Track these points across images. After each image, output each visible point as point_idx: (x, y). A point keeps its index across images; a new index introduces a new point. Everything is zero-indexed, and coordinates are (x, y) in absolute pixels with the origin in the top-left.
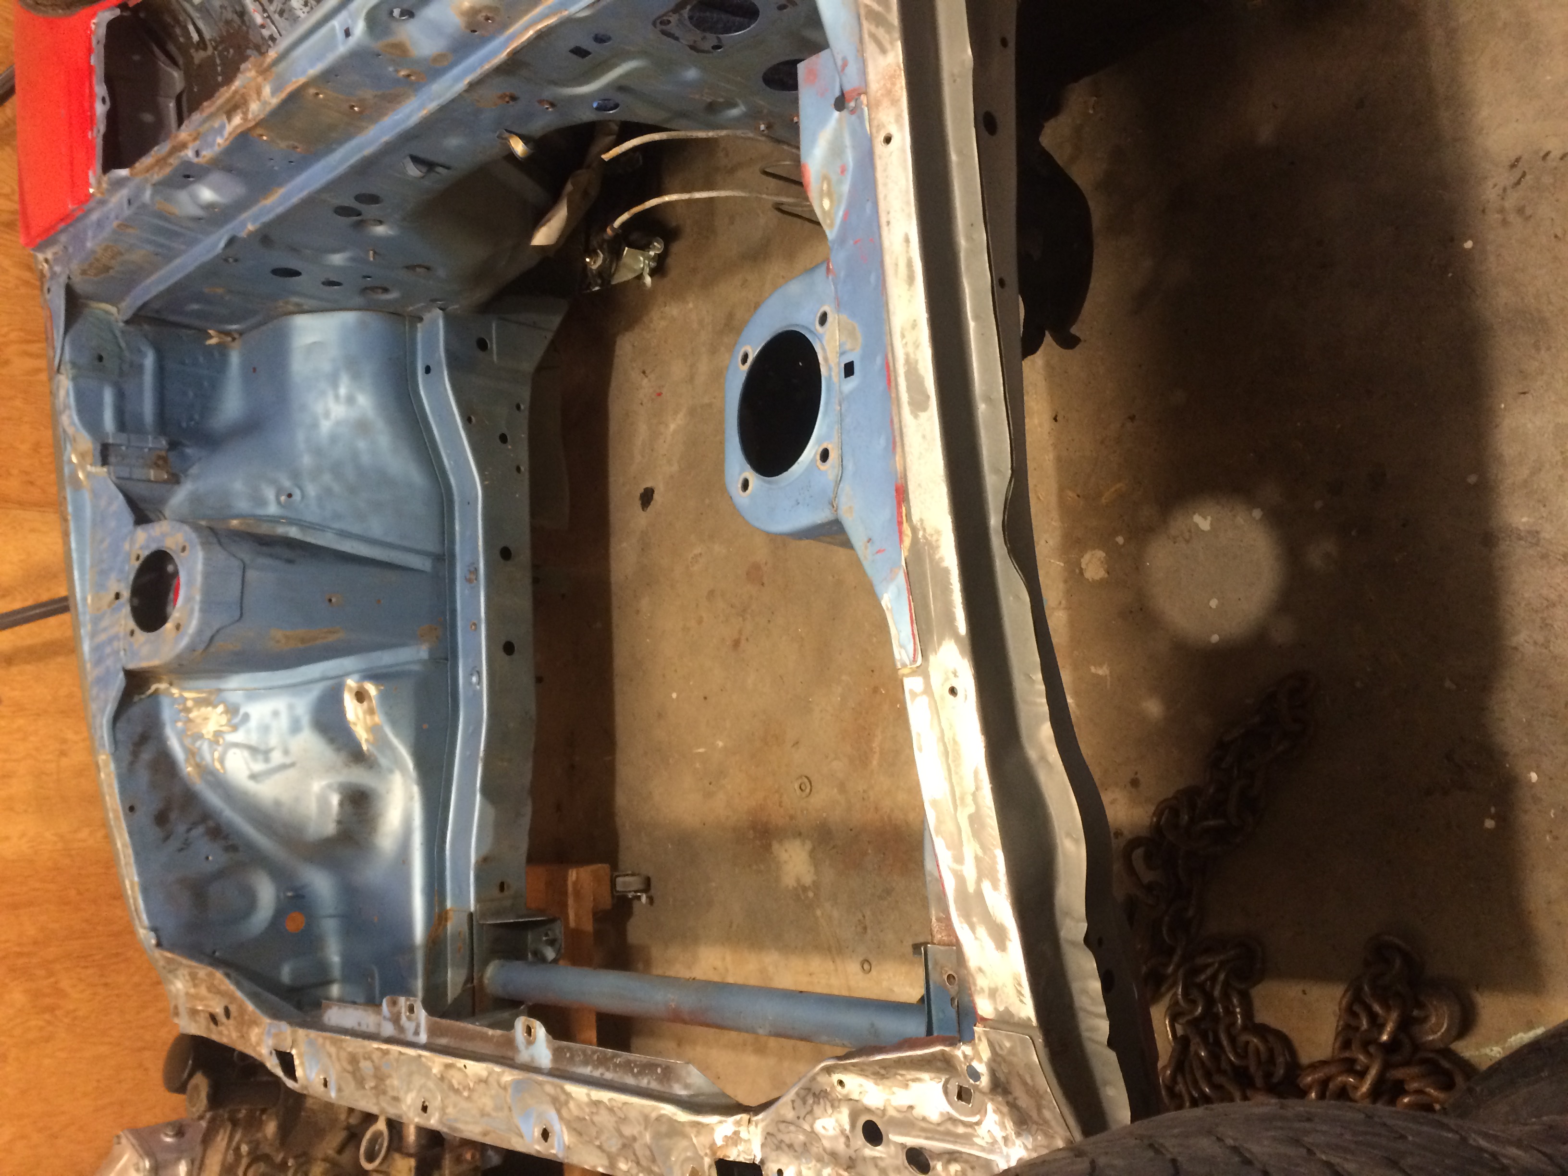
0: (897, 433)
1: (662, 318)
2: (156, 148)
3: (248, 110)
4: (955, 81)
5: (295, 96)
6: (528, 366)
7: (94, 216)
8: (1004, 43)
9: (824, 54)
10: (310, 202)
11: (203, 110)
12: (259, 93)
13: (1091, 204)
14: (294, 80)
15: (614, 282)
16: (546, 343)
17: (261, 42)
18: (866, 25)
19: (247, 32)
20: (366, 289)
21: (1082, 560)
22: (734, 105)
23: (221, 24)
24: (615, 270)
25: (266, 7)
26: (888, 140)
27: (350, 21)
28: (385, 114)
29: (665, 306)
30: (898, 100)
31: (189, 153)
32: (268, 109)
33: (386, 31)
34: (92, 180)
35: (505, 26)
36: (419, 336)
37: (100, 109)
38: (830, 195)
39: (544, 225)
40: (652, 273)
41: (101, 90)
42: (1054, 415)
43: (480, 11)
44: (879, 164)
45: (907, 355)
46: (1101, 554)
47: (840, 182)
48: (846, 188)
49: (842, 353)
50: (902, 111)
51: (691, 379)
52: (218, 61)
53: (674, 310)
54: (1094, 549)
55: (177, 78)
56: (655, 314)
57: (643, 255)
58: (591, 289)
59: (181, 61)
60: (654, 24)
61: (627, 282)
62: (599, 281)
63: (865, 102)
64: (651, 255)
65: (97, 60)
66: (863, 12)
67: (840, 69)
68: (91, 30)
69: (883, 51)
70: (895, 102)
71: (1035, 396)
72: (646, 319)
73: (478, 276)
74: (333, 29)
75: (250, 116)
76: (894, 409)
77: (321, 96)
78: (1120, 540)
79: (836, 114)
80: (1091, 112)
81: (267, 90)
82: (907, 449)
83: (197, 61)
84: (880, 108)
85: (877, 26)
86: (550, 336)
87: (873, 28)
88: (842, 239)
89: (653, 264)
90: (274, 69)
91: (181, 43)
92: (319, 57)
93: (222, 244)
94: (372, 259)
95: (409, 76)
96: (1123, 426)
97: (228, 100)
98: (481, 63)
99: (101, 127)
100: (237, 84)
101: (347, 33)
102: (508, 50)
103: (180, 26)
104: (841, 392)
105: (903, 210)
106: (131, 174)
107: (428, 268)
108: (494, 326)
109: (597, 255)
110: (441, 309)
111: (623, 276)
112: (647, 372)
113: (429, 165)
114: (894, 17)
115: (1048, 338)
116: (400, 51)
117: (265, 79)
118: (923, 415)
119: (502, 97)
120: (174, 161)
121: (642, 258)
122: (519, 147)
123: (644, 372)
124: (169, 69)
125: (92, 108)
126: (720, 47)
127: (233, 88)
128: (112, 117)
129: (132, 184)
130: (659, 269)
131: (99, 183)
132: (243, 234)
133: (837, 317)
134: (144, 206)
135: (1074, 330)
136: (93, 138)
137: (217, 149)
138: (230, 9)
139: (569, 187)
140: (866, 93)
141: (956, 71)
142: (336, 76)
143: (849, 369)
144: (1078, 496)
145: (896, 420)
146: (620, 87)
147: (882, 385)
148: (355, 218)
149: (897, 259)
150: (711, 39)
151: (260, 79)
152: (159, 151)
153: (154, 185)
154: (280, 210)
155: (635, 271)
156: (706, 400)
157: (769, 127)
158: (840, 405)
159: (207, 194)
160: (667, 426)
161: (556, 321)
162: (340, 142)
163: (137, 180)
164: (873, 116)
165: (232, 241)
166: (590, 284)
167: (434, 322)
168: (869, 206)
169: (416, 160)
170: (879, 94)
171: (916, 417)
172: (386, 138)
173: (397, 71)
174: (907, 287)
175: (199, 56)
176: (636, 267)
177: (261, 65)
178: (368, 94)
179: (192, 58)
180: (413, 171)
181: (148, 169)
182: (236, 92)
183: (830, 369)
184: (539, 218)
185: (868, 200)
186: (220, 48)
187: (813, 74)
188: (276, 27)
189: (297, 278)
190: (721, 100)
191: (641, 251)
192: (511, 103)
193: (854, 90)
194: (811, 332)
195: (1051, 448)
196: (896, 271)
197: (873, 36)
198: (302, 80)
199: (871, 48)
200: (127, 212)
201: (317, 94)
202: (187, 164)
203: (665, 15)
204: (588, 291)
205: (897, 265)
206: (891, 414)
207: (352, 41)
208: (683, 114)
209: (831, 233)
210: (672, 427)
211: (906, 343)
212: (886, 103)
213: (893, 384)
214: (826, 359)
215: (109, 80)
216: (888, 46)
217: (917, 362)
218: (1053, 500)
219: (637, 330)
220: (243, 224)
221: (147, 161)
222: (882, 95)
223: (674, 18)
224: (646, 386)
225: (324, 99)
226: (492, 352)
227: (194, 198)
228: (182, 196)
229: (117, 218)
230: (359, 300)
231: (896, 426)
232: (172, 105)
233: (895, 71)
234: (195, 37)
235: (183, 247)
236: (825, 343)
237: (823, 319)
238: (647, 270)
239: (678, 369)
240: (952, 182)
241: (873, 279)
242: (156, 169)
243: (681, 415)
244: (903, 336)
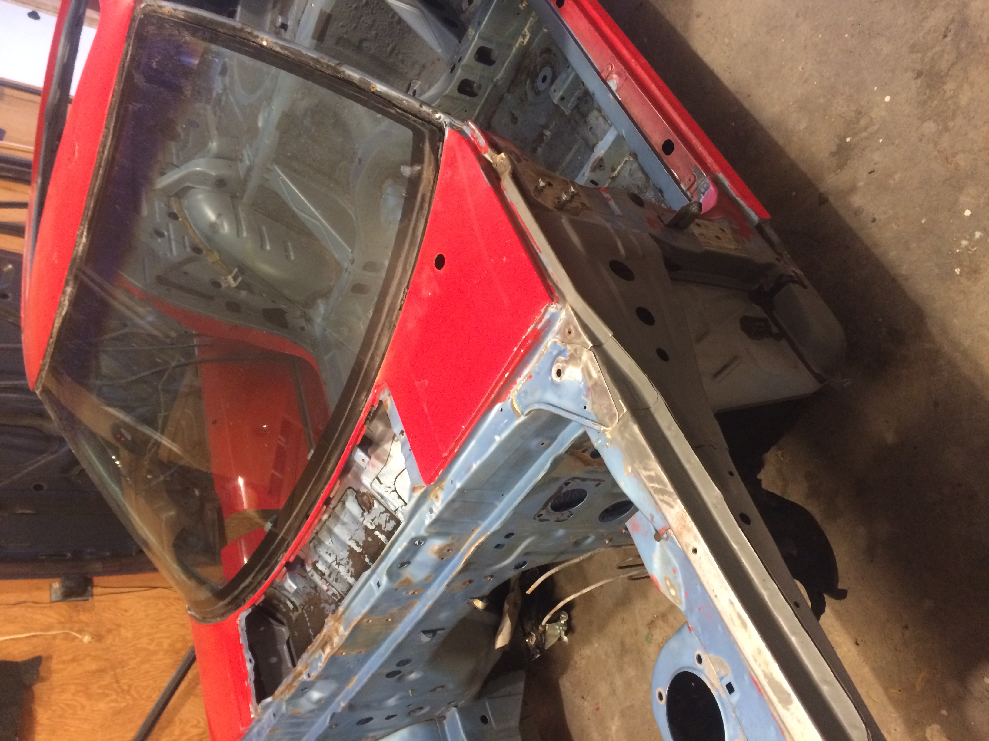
0: (780, 723)
1: (582, 659)
2: (285, 680)
3: (333, 643)
4: (717, 507)
5: (356, 627)
6: (514, 722)
7: (255, 730)
8: (731, 474)
9: (638, 514)
10: (375, 677)
11: (308, 651)
12: (337, 631)
13: (809, 508)
14: (355, 619)
15: (546, 649)
16: (520, 703)
17: (328, 598)
18: (656, 496)
19: (320, 595)
20: (409, 713)
21: (926, 735)
22: (587, 538)
23: (304, 596)
24: (545, 640)
25: (327, 580)
26: (695, 551)
27: (378, 579)
28: (404, 617)
29: (581, 651)
30: (691, 529)
31: (304, 677)
32: (344, 638)
33: (399, 575)
34: (252, 709)
35: (458, 550)
36: (446, 728)
37: (249, 667)
38: (672, 586)
39: (499, 635)
40: (566, 633)
41: (248, 655)
42: (855, 641)
43: (444, 548)
44: (696, 565)
45: (763, 671)
46: (936, 727)
47: (675, 578)
48: (680, 580)
49: (721, 679)
50: (696, 534)
51: (614, 692)
52: (306, 615)
53: (587, 651)
54: (930, 725)
55: (284, 631)
56: (577, 658)
57: (558, 625)
58: (534, 658)
59: (285, 621)
60: (534, 518)
61: (553, 646)
62: (538, 651)
63: (672, 533)
64: (562, 623)
65: (243, 640)
66: (652, 491)
67: (651, 520)
68: (237, 625)
69: (671, 506)
70: (689, 530)
71: (836, 633)
72: (572, 663)
73: (471, 680)
74: (371, 585)
75: (335, 646)
76: (770, 706)
77: (370, 621)
78: (944, 712)
79: (658, 543)
80: (782, 459)
81: (341, 629)
82: (791, 732)
83: (294, 619)
84: (683, 536)
85: (663, 495)
86: (521, 697)
87: (661, 497)
88: (690, 608)
89: (565, 628)
90: (343, 616)
91: (284, 612)
92: (367, 602)
93: (328, 720)
94: (411, 695)
95: (414, 593)
96: (903, 635)
97: (322, 641)
98: (450, 572)
99: (251, 677)
100: (325, 630)
101: (378, 585)
102: (464, 561)
103: (282, 603)
104: (731, 704)
105: (721, 587)
106: (273, 699)
107: (442, 687)
108: (487, 704)
109: (532, 635)
110: (455, 707)
111: (551, 642)
112: (585, 697)
113: (433, 632)
114: (670, 488)
115: (828, 599)
116: (408, 583)
117: (339, 623)
118: (792, 707)
119: (464, 584)
120: (296, 684)
121: (557, 627)
122: (479, 604)
123: (583, 697)
124: (280, 628)
125: (245, 667)
126: (572, 515)
127: (323, 634)
128: (256, 669)
129: (274, 705)
130: (570, 629)
131: (256, 710)
132: (339, 710)
133: (708, 657)
134: (283, 715)
135: (840, 586)
136: (248, 685)
137: (319, 670)
138: (308, 588)
139: (506, 607)
140: (670, 528)
141: (715, 502)
142: (377, 608)
143: (730, 688)
144: (900, 691)
145: (775, 714)
146: (526, 553)
147: (755, 694)
148: (398, 676)
149: (730, 615)
150: (566, 513)
151: (336, 624)
152: (286, 681)
153: (287, 701)
154: (358, 689)
155: (556, 636)
156: (628, 704)
157: (610, 540)
158: (734, 712)
159: (315, 695)
160: (610, 729)
161: (521, 685)
162: (384, 639)
163: (277, 701)
164: (681, 541)
165: (333, 716)
166: (533, 654)
167: (453, 717)
168: (698, 587)
169: (425, 632)
170: (679, 529)
171: (788, 709)
172: (408, 629)
173: (407, 593)
174: (744, 630)
175: (294, 616)
176: (556, 634)
177: (336, 617)
178: (394, 610)
179: (291, 617)
180: (425, 639)
181: (282, 693)
182: (325, 635)
183: (717, 690)
184: (495, 631)
185: (696, 584)
186: (305, 608)
187: (636, 526)
188: (335, 589)
189: (371, 722)
190: (580, 538)
191: (555, 623)
192: (470, 584)
193: (663, 529)
194: (695, 669)
195: (864, 664)
196: (734, 623)
197: (663, 501)
198: (359, 617)
199: (664, 507)
200: (274, 721)
201: (368, 621)
202: (304, 683)
203: (539, 512)
204: (534, 659)
205: (732, 619)
206: (770, 711)
207: (382, 588)
208: (562, 553)
209: (682, 607)
210: (614, 728)
211: (760, 664)
212: (685, 532)
213: (762, 691)
214: (712, 685)
215: (252, 649)
216: (673, 503)
217: (771, 674)
218: (884, 699)
219: (569, 672)
220: (339, 704)
221: (281, 688)
222: (681, 529)
223: (543, 512)
224: (587, 707)
225: (372, 622)
226: (491, 723)
227: (309, 700)
228: (303, 701)
229: (268, 726)
230: (408, 720)
231: (777, 718)
232: (285, 647)
233: (683, 515)
234: (291, 606)
235: (307, 729)
236: (707, 674)
237: (699, 659)
238: (563, 633)
239: (603, 689)
240: (740, 559)
241: (719, 627)
242: (287, 691)
243: (616, 719)
244: (756, 660)
